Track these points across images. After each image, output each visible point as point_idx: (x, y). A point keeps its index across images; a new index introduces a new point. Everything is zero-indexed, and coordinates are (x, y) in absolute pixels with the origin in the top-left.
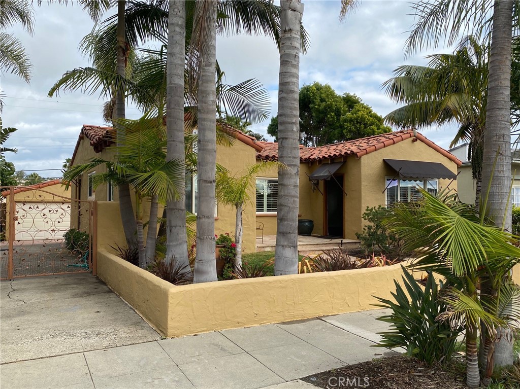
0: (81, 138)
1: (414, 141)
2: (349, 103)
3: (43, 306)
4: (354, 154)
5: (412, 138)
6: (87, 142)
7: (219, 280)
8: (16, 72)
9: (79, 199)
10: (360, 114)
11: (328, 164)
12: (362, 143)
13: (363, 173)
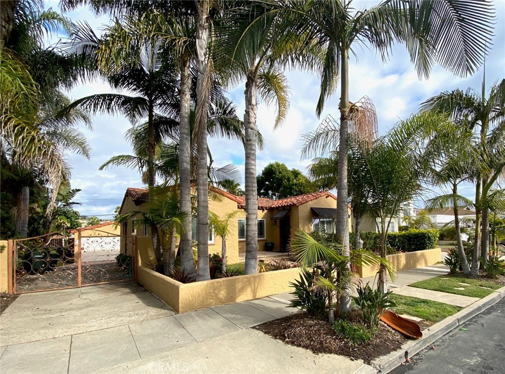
0: (126, 196)
1: (327, 197)
2: (295, 174)
3: (102, 301)
4: (294, 205)
5: (326, 196)
6: (130, 198)
7: (211, 279)
8: (80, 153)
9: (126, 235)
10: (301, 181)
11: (281, 210)
12: (300, 198)
13: (300, 215)
